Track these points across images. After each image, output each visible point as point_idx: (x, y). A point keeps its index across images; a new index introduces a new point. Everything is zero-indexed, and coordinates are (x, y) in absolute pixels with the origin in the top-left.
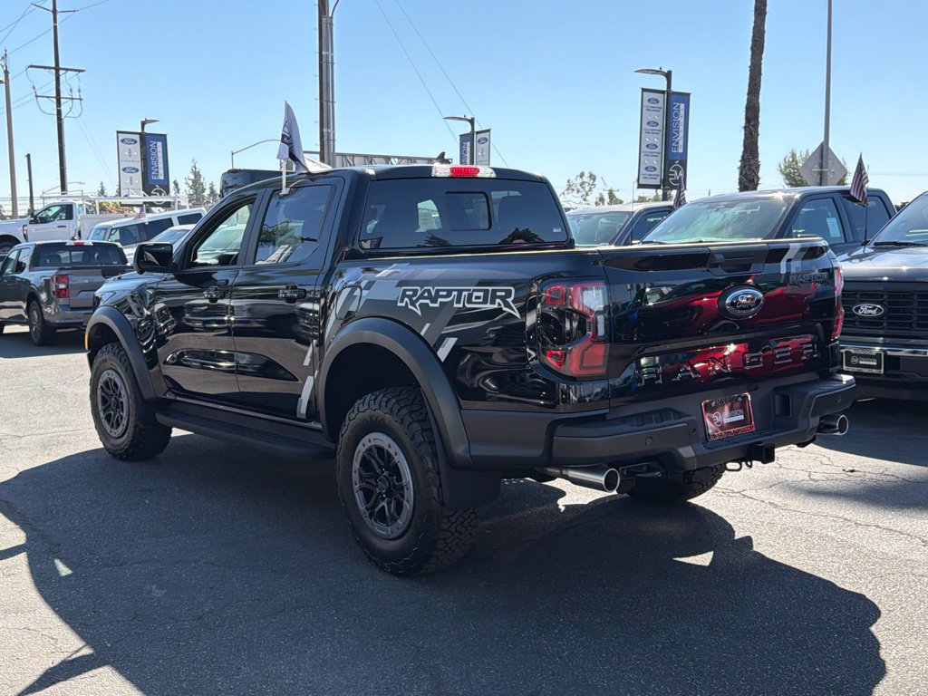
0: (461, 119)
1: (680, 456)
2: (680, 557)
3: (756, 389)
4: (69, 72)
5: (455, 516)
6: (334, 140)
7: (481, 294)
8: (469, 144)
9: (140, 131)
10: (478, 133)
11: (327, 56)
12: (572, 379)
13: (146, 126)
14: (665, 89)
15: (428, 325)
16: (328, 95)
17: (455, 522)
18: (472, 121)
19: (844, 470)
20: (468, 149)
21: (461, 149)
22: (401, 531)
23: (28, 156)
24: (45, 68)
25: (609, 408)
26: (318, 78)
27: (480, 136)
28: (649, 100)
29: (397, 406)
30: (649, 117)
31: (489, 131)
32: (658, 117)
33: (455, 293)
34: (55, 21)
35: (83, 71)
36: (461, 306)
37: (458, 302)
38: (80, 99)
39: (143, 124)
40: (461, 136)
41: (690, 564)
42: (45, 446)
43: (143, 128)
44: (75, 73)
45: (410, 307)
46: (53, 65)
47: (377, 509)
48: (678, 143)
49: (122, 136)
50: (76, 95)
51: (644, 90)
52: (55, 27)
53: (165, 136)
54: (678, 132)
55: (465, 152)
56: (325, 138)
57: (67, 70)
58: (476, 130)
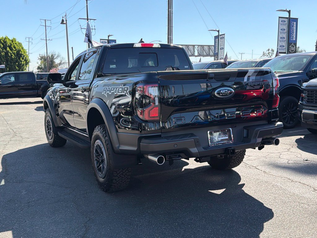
0: (214, 30)
1: (191, 152)
2: (211, 190)
3: (235, 127)
4: (91, 20)
5: (119, 171)
6: (172, 40)
7: (121, 89)
8: (217, 39)
9: (107, 39)
10: (220, 35)
11: (171, 11)
12: (146, 122)
13: (109, 37)
14: (288, 17)
15: (108, 101)
16: (170, 24)
17: (119, 173)
18: (218, 31)
19: (303, 160)
20: (217, 41)
21: (215, 41)
22: (104, 175)
23: (72, 48)
24: (84, 19)
25: (161, 132)
26: (167, 19)
27: (221, 36)
28: (282, 21)
29: (102, 130)
30: (281, 27)
31: (224, 34)
32: (285, 27)
33: (115, 89)
34: (87, 3)
35: (95, 20)
36: (116, 94)
37: (116, 92)
38: (95, 29)
39: (109, 36)
40: (215, 37)
41: (213, 193)
42: (33, 142)
43: (108, 38)
44: (93, 20)
45: (105, 94)
46: (86, 18)
47: (100, 167)
48: (293, 37)
49: (102, 41)
50: (93, 28)
51: (280, 17)
52: (87, 5)
53: (116, 40)
54: (293, 33)
55: (216, 42)
56: (169, 39)
57: (91, 19)
58: (220, 34)
